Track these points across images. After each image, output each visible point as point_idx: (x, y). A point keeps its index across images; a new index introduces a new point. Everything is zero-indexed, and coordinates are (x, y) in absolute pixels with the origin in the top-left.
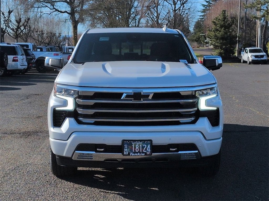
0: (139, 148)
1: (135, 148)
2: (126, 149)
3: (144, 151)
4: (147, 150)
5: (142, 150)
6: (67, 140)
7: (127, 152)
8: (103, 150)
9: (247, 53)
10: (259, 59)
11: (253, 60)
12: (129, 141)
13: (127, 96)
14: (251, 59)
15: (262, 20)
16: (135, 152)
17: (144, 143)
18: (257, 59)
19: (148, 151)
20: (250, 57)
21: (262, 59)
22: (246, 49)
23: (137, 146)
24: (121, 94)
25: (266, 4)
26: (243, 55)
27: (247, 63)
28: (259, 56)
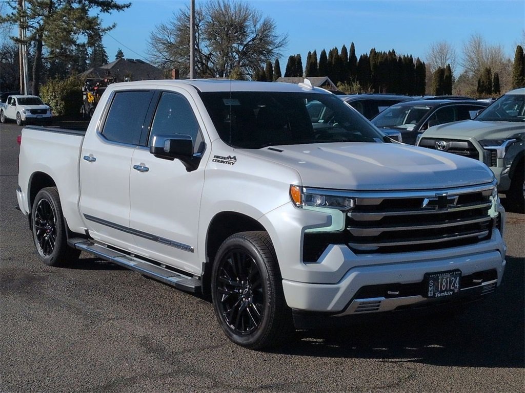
0: (446, 284)
1: (442, 284)
2: (431, 287)
3: (451, 288)
4: (456, 285)
5: (450, 288)
6: (339, 282)
7: (432, 293)
8: (397, 293)
9: (14, 104)
10: (40, 116)
11: (27, 118)
12: (435, 273)
13: (430, 203)
14: (23, 117)
15: (31, 45)
16: (442, 291)
17: (452, 276)
18: (35, 116)
19: (456, 288)
20: (21, 112)
21: (44, 116)
22: (10, 99)
23: (444, 281)
24: (421, 200)
25: (37, 17)
26: (6, 109)
27: (16, 123)
28: (39, 111)
